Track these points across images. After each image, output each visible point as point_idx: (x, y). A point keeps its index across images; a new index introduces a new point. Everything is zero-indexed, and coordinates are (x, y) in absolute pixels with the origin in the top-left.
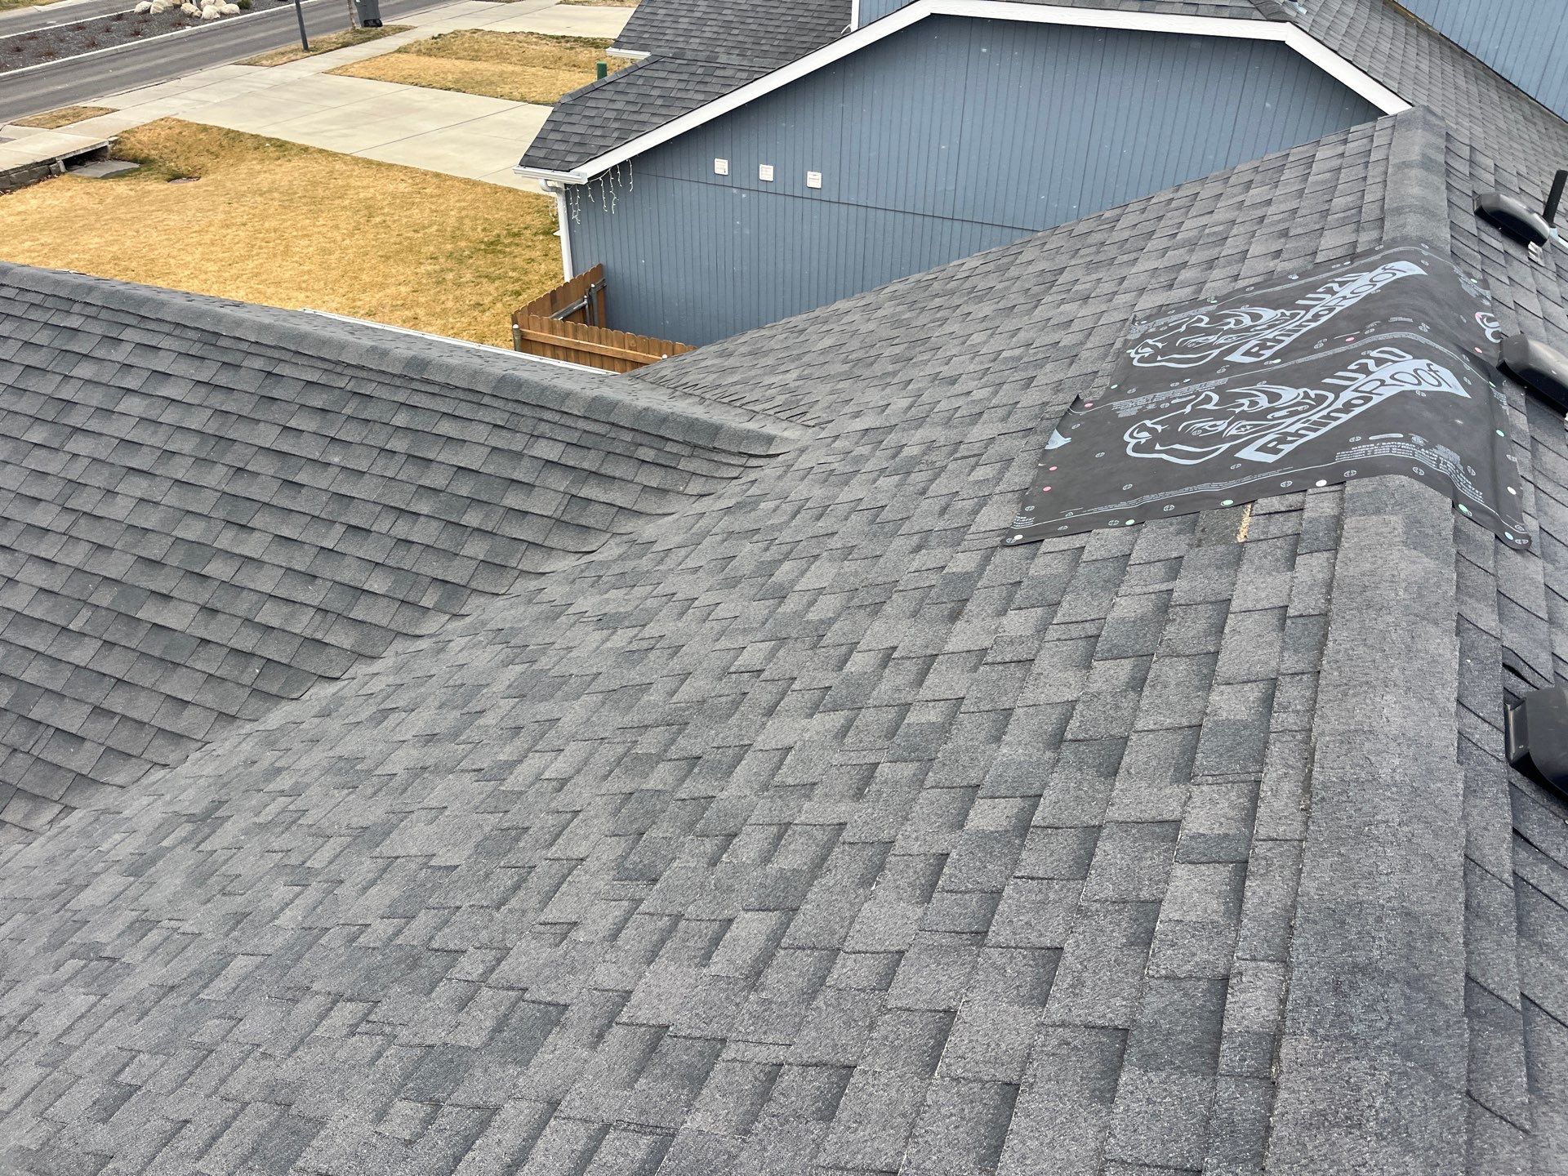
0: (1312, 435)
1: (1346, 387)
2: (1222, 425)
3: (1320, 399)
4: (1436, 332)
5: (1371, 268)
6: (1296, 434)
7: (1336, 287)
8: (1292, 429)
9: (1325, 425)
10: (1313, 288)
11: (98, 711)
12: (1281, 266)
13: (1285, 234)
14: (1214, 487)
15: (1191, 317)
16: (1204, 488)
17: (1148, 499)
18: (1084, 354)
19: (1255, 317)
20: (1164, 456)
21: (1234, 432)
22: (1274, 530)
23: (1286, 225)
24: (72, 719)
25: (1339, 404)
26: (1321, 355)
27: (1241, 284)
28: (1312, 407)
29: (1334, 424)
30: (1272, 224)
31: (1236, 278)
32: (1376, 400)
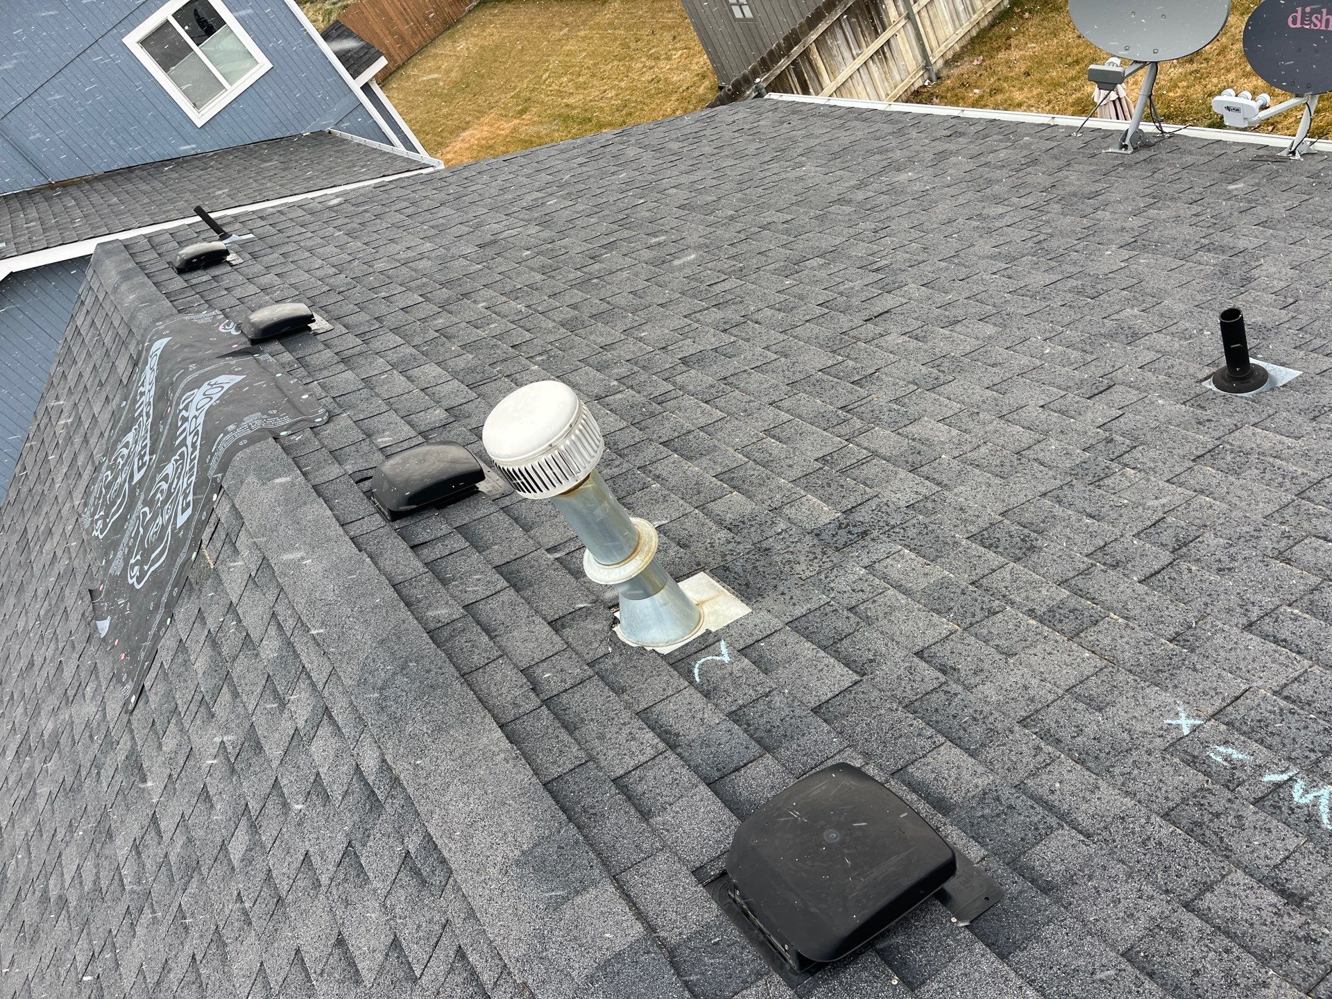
0: (193, 478)
1: (185, 437)
2: (159, 520)
3: (182, 455)
4: (201, 362)
5: (146, 363)
6: (189, 485)
7: (142, 389)
8: (185, 486)
9: (193, 467)
10: (135, 401)
12: (114, 405)
13: (101, 384)
14: (183, 556)
15: (101, 481)
16: (180, 561)
17: (164, 599)
18: (76, 563)
19: (126, 446)
20: (152, 569)
21: (167, 517)
22: (219, 545)
23: (98, 380)
25: (190, 450)
26: (166, 431)
27: (106, 435)
28: (182, 463)
29: (196, 461)
30: (92, 386)
31: (102, 434)
32: (200, 429)
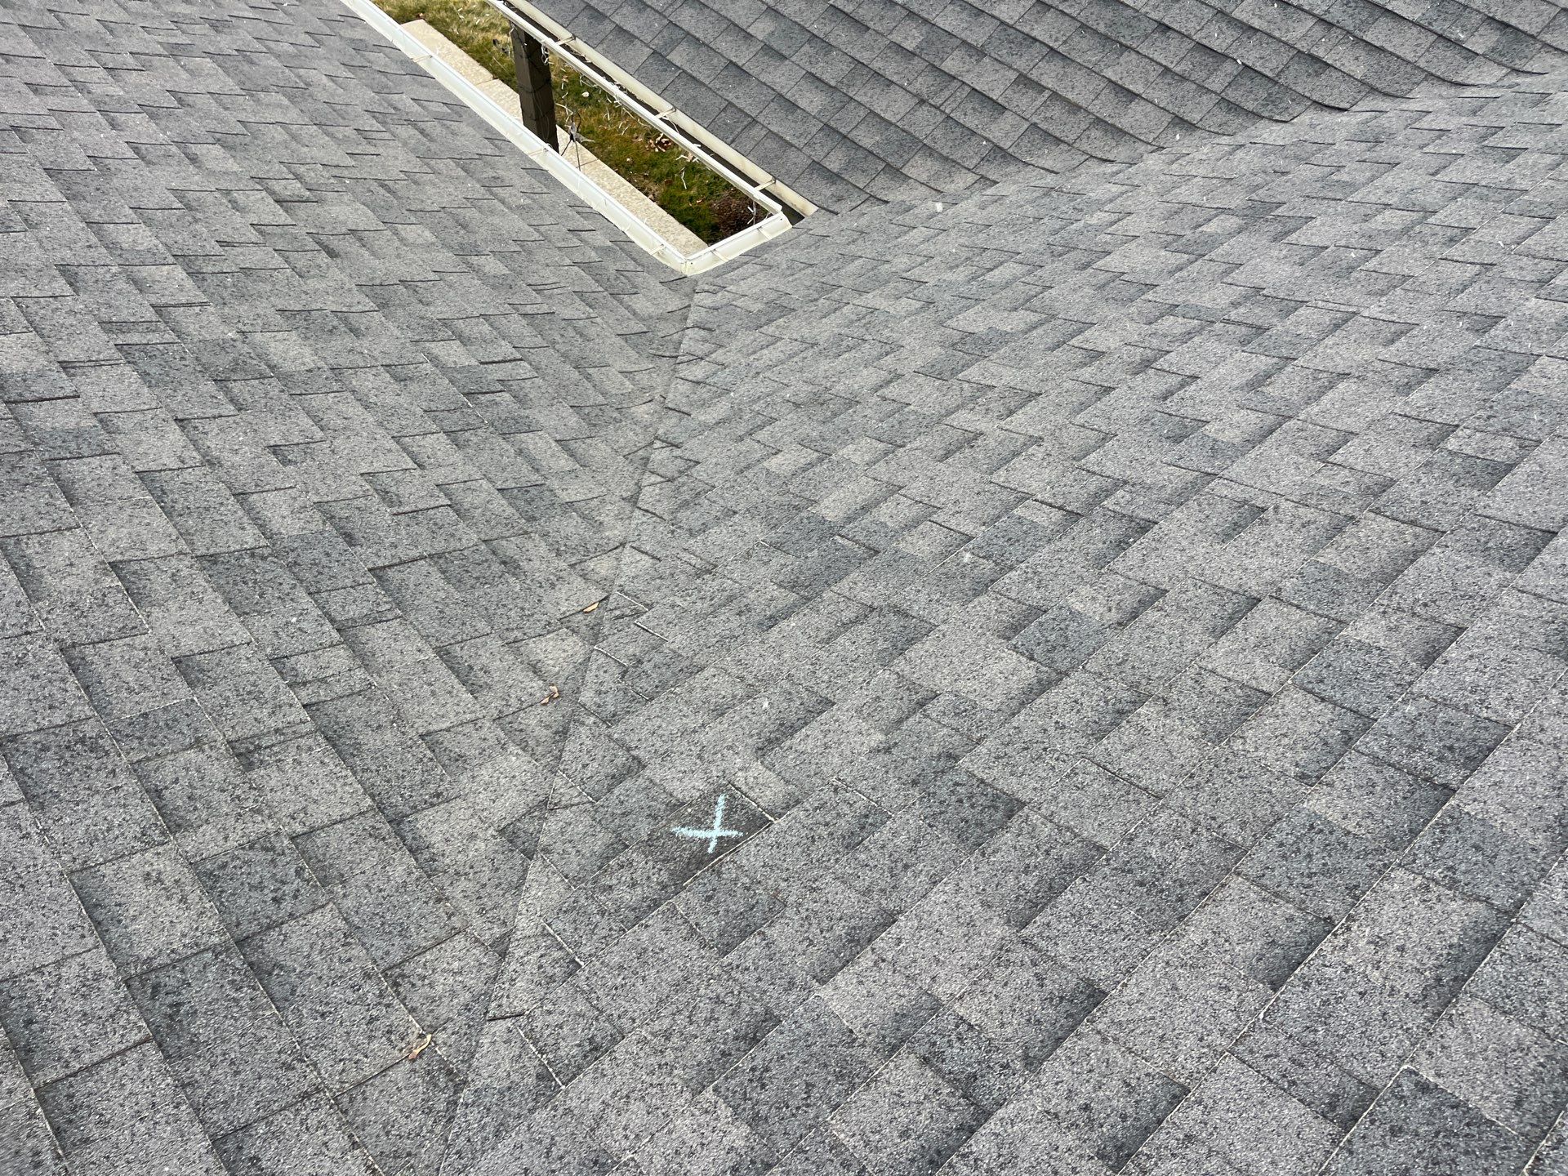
11: (1025, 81)
24: (993, 81)
